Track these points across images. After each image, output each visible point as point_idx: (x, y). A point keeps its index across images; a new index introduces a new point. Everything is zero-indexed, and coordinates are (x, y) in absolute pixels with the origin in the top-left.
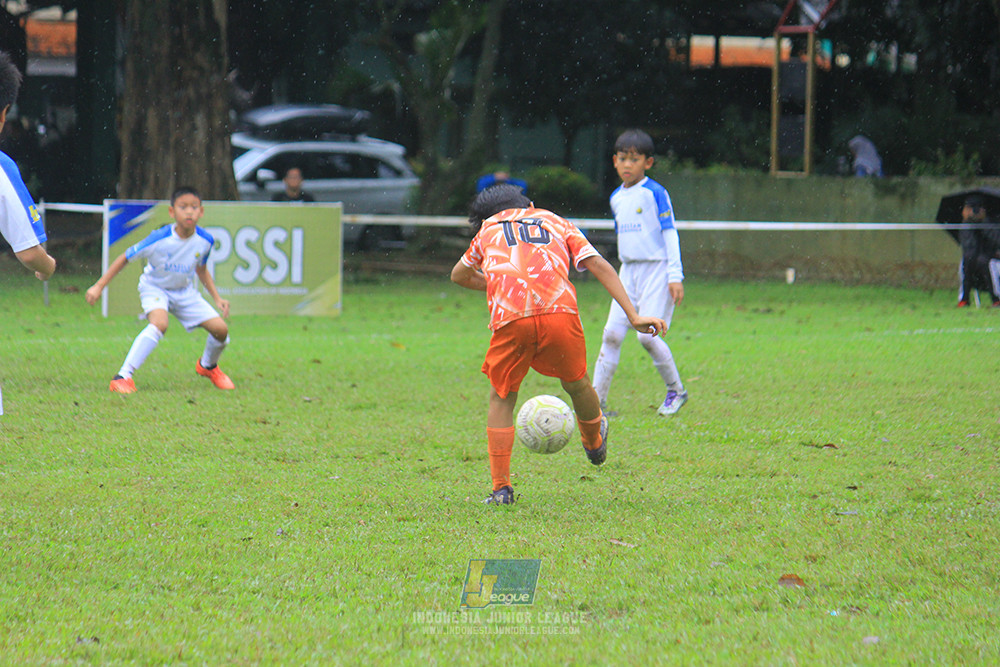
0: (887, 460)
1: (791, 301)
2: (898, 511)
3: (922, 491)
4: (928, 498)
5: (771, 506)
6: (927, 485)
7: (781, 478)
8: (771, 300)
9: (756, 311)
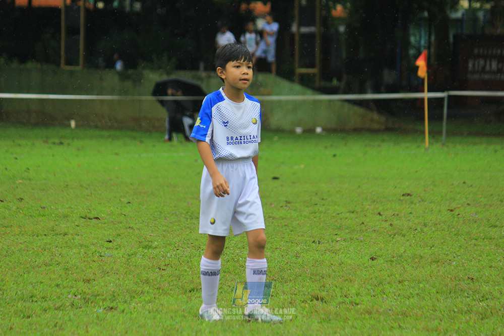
0: (128, 226)
1: (73, 138)
2: (135, 254)
3: (147, 243)
4: (150, 247)
5: (64, 252)
6: (150, 240)
7: (70, 236)
8: (62, 137)
9: (54, 143)
